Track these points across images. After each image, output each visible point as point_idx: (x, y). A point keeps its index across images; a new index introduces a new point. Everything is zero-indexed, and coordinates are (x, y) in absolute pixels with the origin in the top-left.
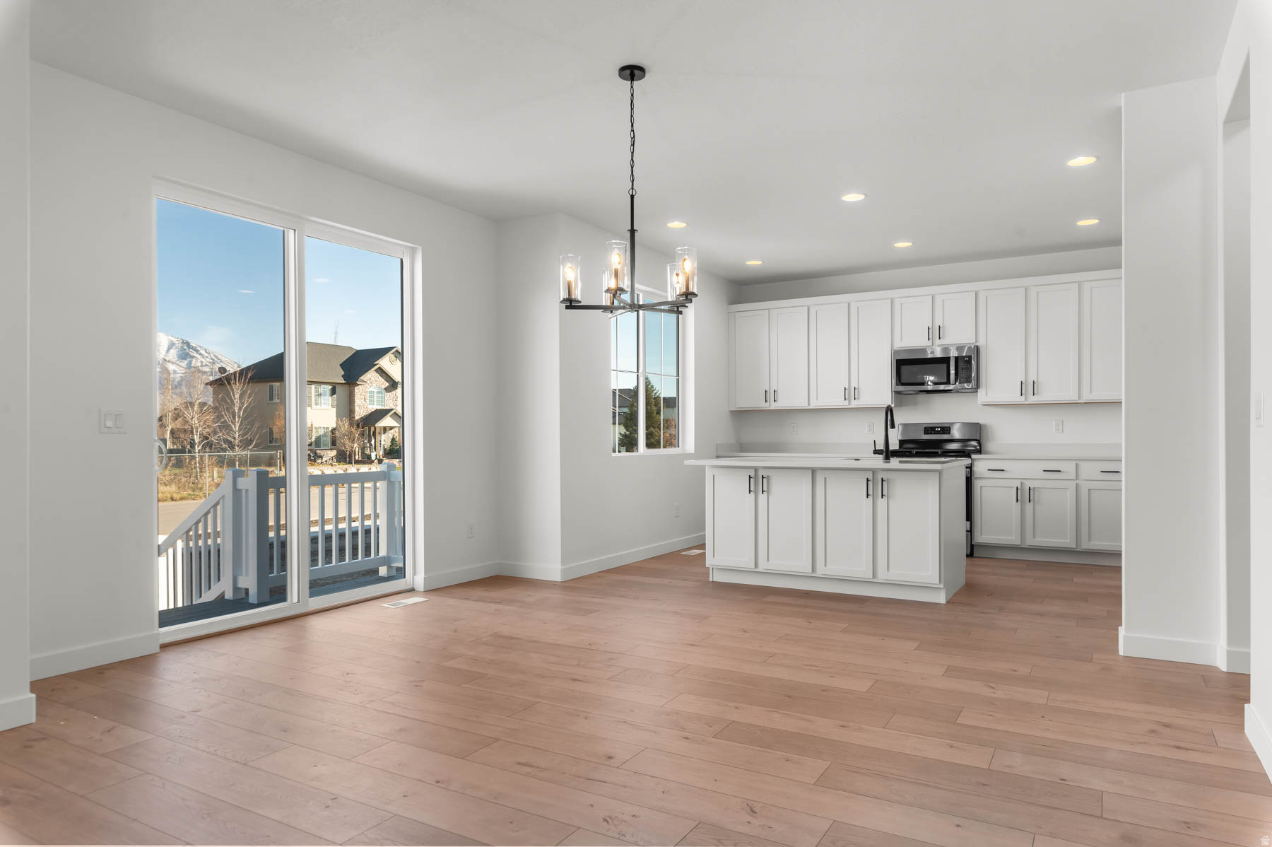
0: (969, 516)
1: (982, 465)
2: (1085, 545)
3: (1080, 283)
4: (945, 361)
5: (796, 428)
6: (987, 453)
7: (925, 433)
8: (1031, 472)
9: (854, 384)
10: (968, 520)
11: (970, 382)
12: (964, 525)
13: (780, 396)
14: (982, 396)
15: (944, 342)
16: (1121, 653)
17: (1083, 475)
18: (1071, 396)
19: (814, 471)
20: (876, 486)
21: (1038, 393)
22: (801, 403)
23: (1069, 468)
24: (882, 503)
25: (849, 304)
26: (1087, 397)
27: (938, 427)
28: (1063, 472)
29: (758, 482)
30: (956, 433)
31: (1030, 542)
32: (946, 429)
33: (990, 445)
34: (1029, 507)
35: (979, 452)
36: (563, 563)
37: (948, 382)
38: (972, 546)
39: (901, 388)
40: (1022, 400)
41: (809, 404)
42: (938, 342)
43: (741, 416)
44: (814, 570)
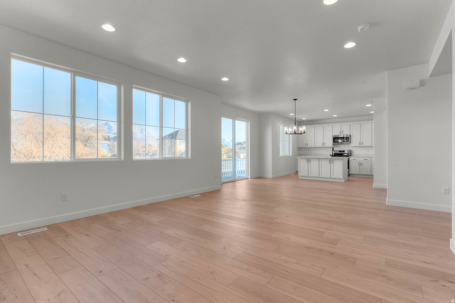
0: (348, 168)
1: (351, 158)
3: (372, 123)
4: (344, 138)
6: (352, 156)
7: (339, 152)
8: (361, 160)
9: (324, 142)
10: (348, 169)
11: (349, 142)
12: (348, 170)
13: (308, 145)
14: (351, 145)
15: (343, 134)
16: (373, 187)
19: (319, 159)
20: (331, 161)
21: (363, 144)
22: (313, 146)
23: (369, 159)
24: (332, 164)
25: (323, 126)
27: (342, 151)
29: (308, 160)
30: (346, 152)
31: (361, 173)
32: (344, 151)
33: (353, 154)
34: (361, 167)
35: (351, 156)
36: (272, 175)
37: (344, 142)
38: (349, 174)
39: (334, 143)
40: (360, 145)
41: (315, 146)
42: (342, 134)
44: (319, 176)
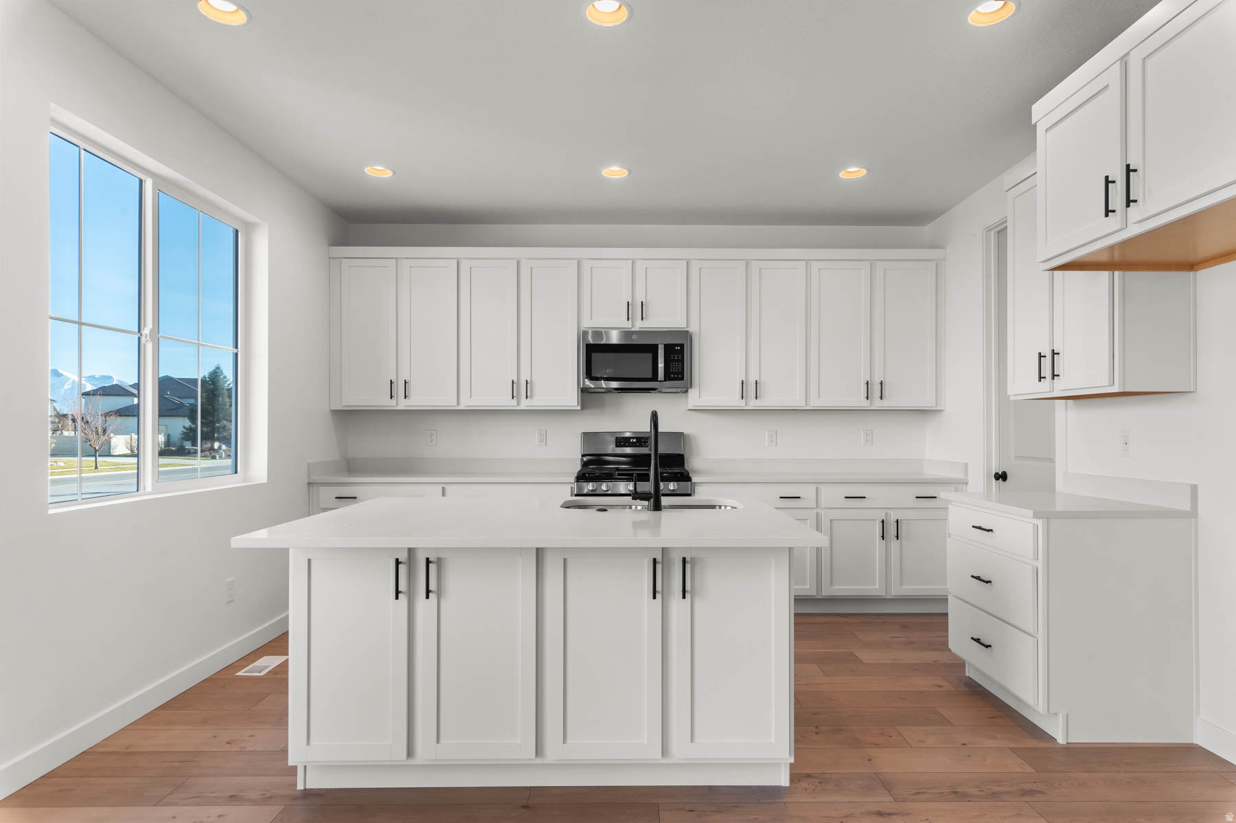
2: (826, 592)
3: (807, 262)
4: (652, 348)
5: (434, 437)
7: (617, 446)
9: (525, 376)
11: (682, 377)
13: (414, 389)
14: (695, 398)
15: (647, 323)
17: (823, 503)
18: (797, 401)
21: (760, 397)
22: (447, 401)
23: (808, 494)
25: (518, 263)
26: (814, 403)
27: (633, 438)
28: (803, 498)
32: (643, 440)
33: (694, 461)
37: (655, 377)
40: (741, 404)
41: (458, 404)
42: (639, 323)
43: (347, 418)
44: (539, 753)
